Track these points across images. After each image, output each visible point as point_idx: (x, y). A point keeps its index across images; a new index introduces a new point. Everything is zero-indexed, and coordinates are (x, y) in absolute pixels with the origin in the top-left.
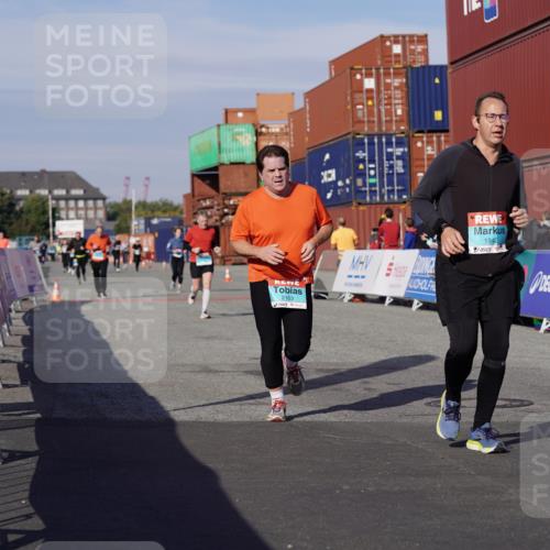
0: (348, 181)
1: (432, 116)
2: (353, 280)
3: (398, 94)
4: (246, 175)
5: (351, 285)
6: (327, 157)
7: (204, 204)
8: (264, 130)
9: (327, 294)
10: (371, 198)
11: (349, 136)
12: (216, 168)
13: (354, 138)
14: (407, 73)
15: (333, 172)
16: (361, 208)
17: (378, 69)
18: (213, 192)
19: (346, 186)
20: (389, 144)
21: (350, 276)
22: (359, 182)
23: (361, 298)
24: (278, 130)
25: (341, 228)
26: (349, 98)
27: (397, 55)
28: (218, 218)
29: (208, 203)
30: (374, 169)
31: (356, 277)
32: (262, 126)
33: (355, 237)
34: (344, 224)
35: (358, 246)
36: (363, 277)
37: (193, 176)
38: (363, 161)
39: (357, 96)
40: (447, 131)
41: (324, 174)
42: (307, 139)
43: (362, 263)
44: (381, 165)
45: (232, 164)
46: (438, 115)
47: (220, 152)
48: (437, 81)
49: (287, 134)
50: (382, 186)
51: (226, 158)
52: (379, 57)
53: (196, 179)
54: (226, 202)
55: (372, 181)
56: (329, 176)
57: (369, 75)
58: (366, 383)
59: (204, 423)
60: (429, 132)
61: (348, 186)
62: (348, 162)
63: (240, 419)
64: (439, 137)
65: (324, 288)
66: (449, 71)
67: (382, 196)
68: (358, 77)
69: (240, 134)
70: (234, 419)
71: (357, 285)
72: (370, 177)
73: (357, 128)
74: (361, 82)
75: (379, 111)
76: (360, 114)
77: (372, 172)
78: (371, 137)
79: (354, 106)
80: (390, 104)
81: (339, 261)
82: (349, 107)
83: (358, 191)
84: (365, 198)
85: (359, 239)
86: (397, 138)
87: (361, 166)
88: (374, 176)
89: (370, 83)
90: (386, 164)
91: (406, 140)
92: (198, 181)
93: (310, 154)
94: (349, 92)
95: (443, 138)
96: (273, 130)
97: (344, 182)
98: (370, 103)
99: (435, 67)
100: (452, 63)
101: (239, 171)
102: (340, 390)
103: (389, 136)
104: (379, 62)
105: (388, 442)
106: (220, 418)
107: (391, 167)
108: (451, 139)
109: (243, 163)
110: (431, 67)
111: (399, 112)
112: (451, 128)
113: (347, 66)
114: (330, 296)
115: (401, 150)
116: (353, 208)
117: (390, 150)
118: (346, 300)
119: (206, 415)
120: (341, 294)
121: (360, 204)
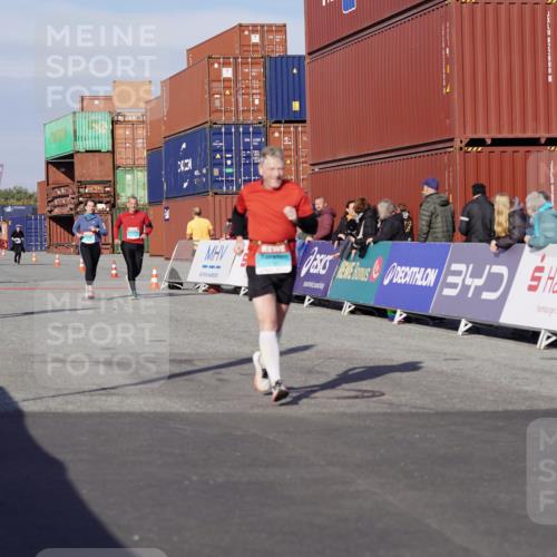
0: (204, 171)
1: (290, 106)
2: (208, 270)
3: (256, 84)
4: (101, 163)
5: (205, 275)
6: (184, 146)
7: (59, 193)
8: (120, 118)
9: (181, 284)
10: (228, 188)
11: (207, 126)
12: (71, 156)
13: (211, 127)
14: (265, 63)
15: (189, 161)
16: (218, 197)
17: (236, 58)
18: (68, 181)
19: (202, 175)
20: (246, 133)
21: (205, 267)
22: (216, 172)
23: (216, 288)
24: (134, 118)
25: (196, 218)
26: (206, 87)
27: (255, 45)
28: (72, 206)
29: (63, 191)
30: (231, 158)
31: (212, 267)
32: (119, 114)
33: (211, 227)
34: (199, 214)
35: (214, 236)
36: (218, 267)
37: (48, 163)
38: (220, 151)
39: (214, 84)
40: (304, 122)
41: (181, 163)
42: (163, 128)
43: (217, 253)
44: (238, 155)
45: (87, 151)
46: (296, 106)
47: (75, 140)
48: (295, 71)
49: (143, 122)
50: (239, 176)
51: (81, 146)
52: (237, 45)
53: (50, 166)
54: (81, 190)
55: (229, 170)
56: (186, 165)
57: (226, 64)
58: (218, 373)
59: (54, 414)
60: (286, 122)
61: (205, 176)
62: (205, 152)
63: (90, 410)
64: (296, 128)
65: (179, 278)
66: (307, 61)
67: (239, 187)
68: (216, 66)
69: (96, 122)
70: (84, 410)
71: (212, 275)
72: (227, 166)
73: (214, 118)
74: (219, 71)
75: (237, 100)
76: (217, 103)
77: (229, 162)
78: (228, 126)
79: (211, 95)
80: (248, 94)
81: (194, 251)
82: (207, 96)
83: (215, 181)
84: (221, 188)
85: (214, 229)
86: (254, 128)
87: (218, 156)
88: (231, 166)
89: (227, 73)
90: (243, 154)
91: (263, 130)
92: (52, 169)
93: (166, 143)
94: (206, 81)
95: (300, 129)
96: (130, 119)
97: (201, 172)
98: (228, 92)
99: (294, 57)
100: (310, 54)
101: (94, 160)
102: (192, 380)
103: (247, 126)
104: (237, 52)
105: (239, 433)
106: (70, 408)
107: (248, 157)
108: (308, 129)
109: (99, 151)
110: (289, 57)
111: (257, 102)
112: (308, 119)
113: (205, 55)
114: (185, 286)
115: (258, 140)
116: (210, 198)
117: (247, 140)
118: (200, 291)
119: (55, 405)
120: (196, 284)
121: (216, 194)
